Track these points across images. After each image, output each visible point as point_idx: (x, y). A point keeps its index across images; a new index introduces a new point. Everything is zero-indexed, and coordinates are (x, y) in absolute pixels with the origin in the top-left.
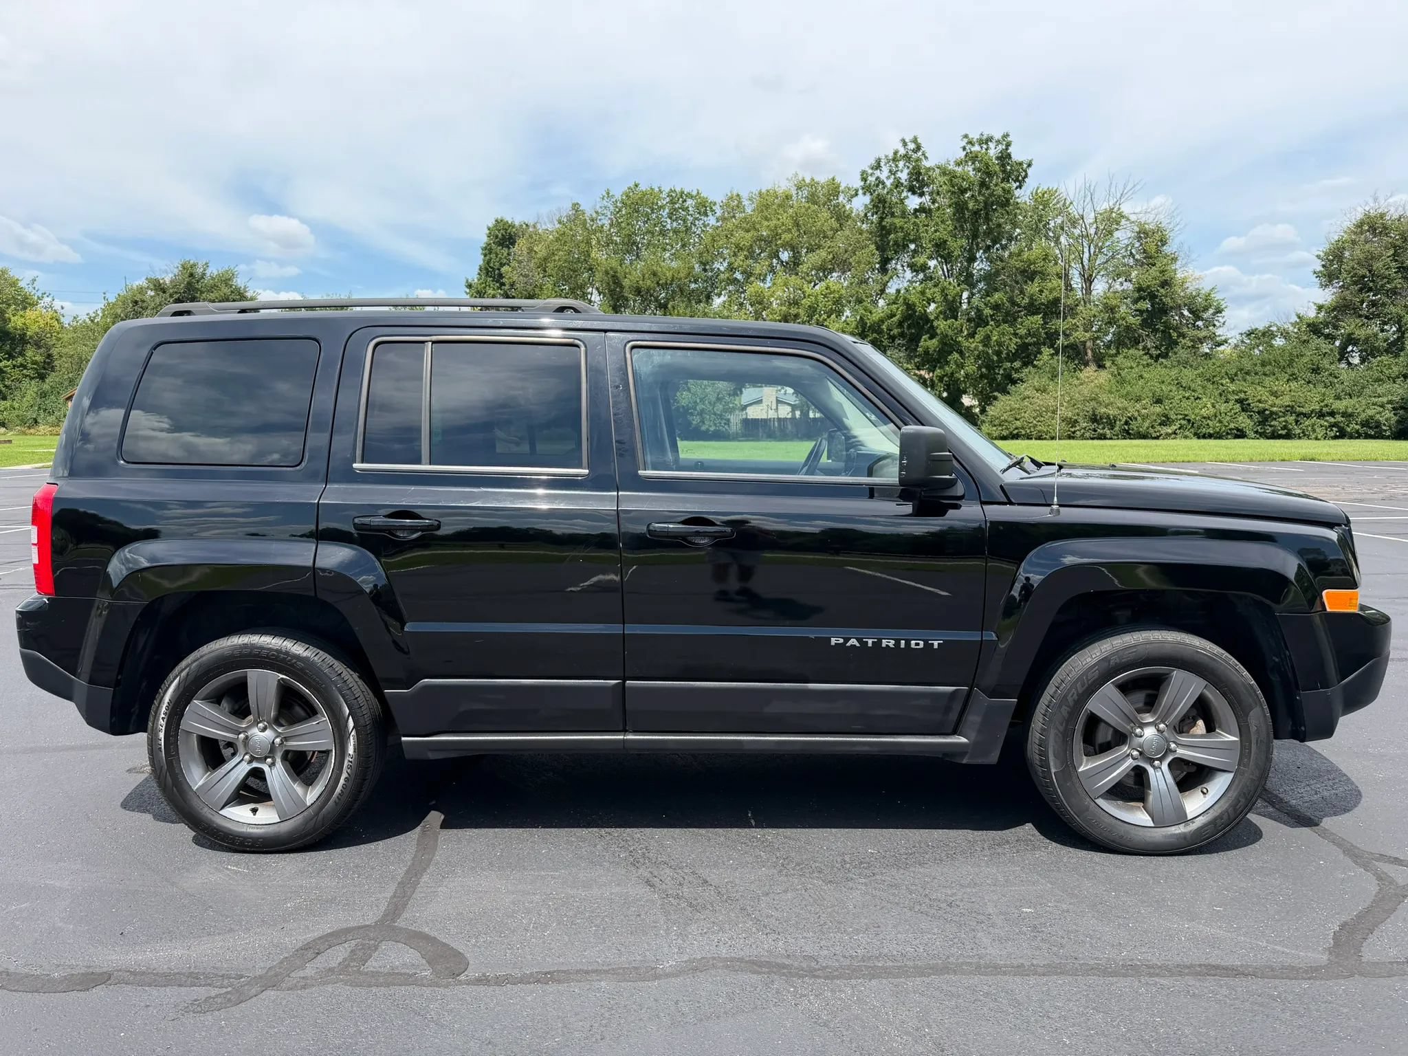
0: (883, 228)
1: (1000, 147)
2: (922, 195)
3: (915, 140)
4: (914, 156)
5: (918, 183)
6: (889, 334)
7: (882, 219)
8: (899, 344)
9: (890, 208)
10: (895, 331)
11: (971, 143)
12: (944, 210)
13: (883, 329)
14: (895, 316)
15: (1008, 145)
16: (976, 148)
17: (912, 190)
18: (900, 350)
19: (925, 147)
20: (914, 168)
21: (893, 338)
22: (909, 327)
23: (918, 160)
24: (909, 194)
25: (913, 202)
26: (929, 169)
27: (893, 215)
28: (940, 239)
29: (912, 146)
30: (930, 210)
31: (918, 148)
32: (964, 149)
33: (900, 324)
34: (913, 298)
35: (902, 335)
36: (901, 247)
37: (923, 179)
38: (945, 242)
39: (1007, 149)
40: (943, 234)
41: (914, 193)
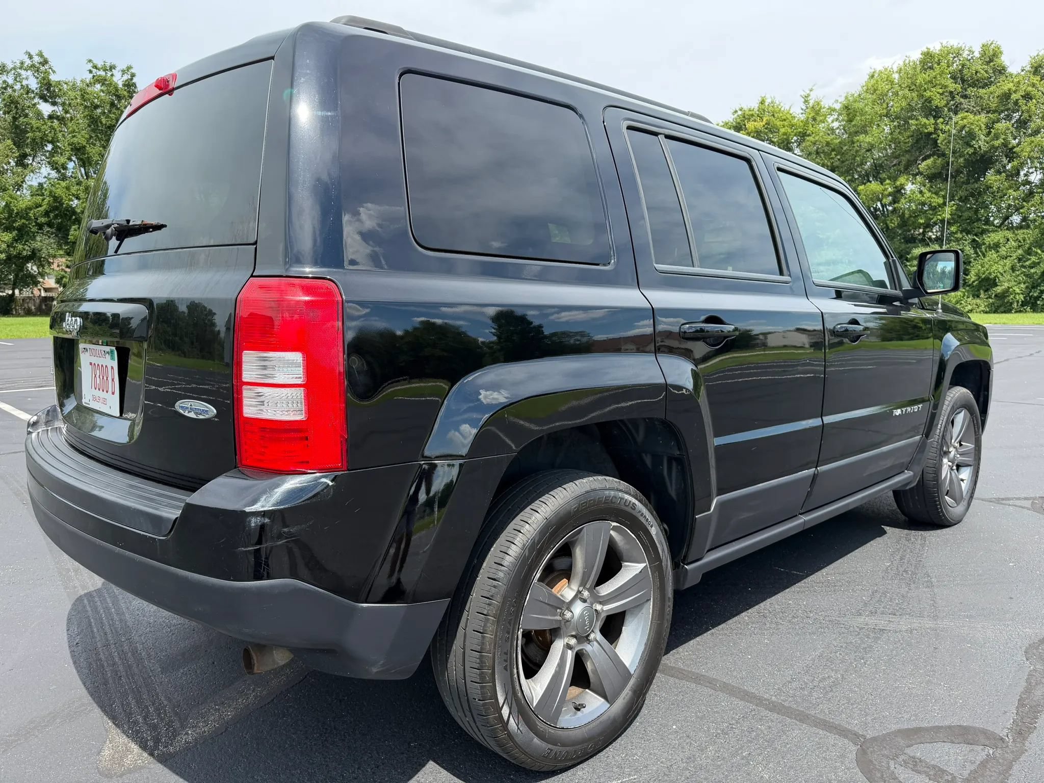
0: (17, 127)
1: (126, 77)
2: (54, 104)
3: (40, 54)
4: (42, 68)
5: (49, 92)
6: (36, 222)
7: (15, 119)
8: (48, 232)
9: (23, 110)
10: (43, 220)
11: (95, 67)
12: (78, 120)
13: (30, 216)
14: (41, 206)
15: (133, 75)
16: (102, 73)
17: (44, 98)
18: (49, 237)
19: (52, 62)
20: (44, 79)
21: (40, 226)
22: (56, 217)
23: (46, 72)
24: (41, 101)
25: (46, 109)
26: (59, 83)
27: (26, 116)
28: (79, 143)
29: (37, 59)
30: (63, 118)
31: (45, 62)
32: (91, 72)
33: (47, 214)
34: (59, 192)
35: (50, 225)
36: (38, 145)
37: (54, 91)
38: (84, 147)
39: (132, 79)
40: (80, 140)
41: (46, 101)
